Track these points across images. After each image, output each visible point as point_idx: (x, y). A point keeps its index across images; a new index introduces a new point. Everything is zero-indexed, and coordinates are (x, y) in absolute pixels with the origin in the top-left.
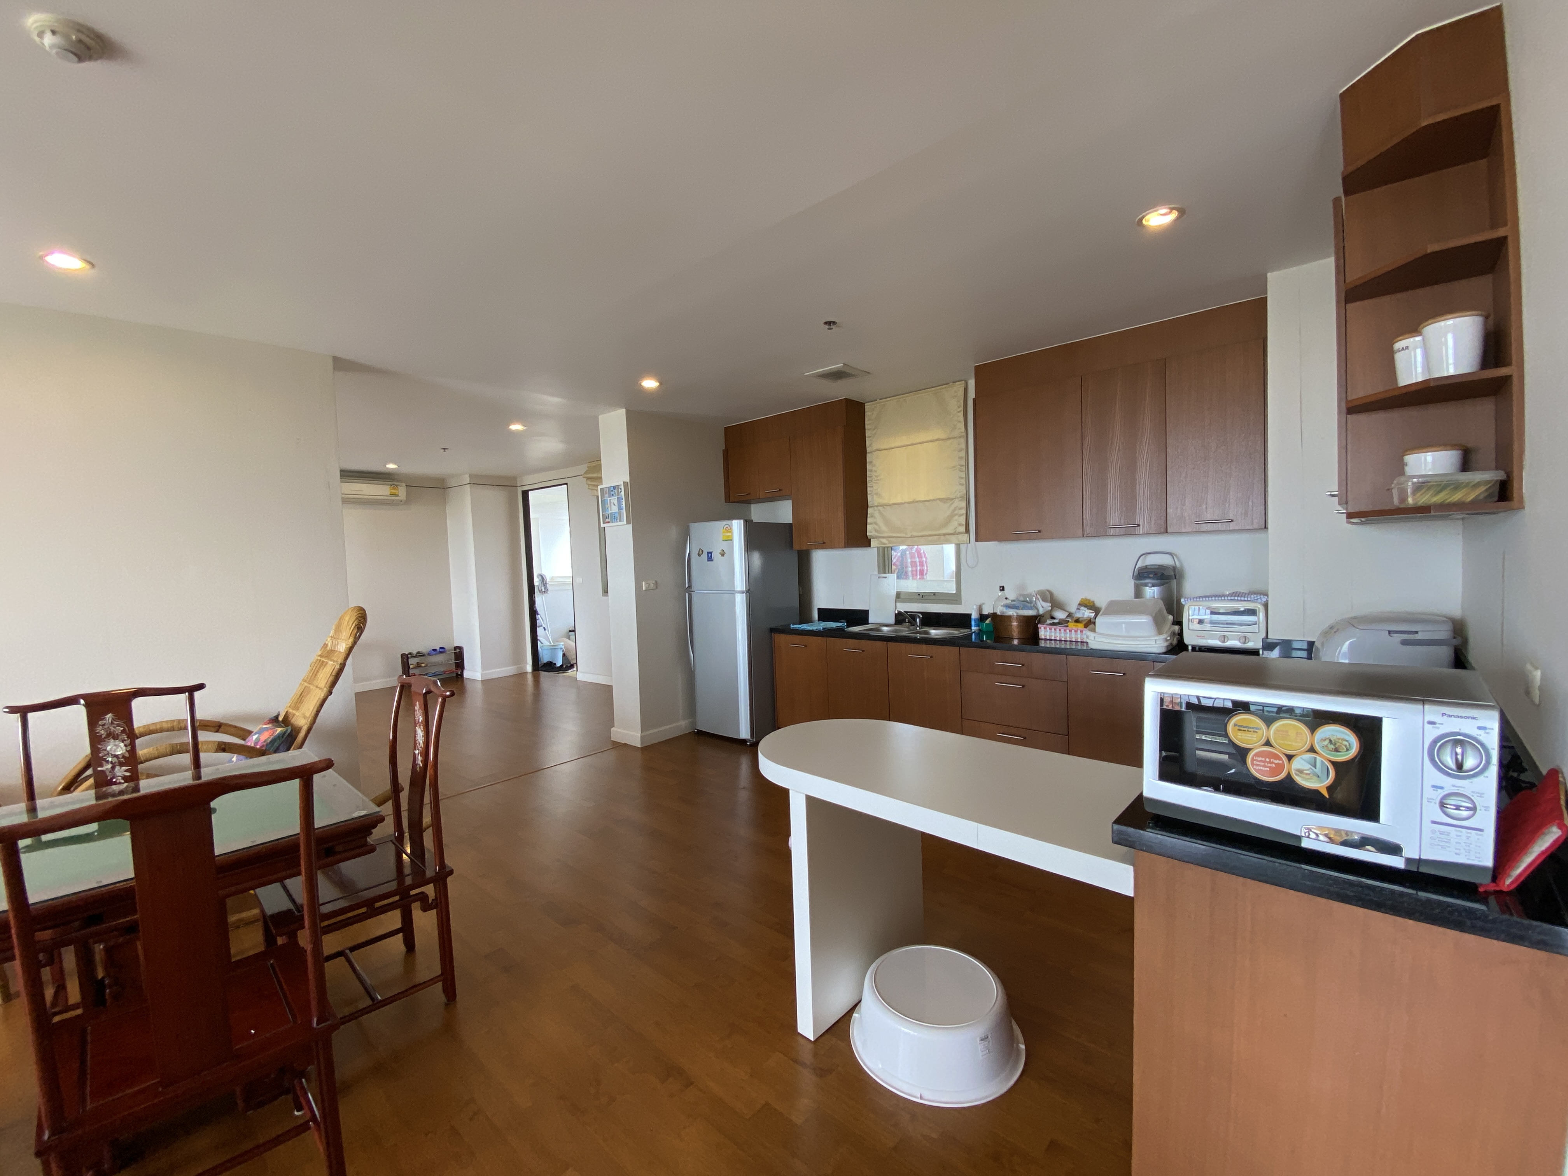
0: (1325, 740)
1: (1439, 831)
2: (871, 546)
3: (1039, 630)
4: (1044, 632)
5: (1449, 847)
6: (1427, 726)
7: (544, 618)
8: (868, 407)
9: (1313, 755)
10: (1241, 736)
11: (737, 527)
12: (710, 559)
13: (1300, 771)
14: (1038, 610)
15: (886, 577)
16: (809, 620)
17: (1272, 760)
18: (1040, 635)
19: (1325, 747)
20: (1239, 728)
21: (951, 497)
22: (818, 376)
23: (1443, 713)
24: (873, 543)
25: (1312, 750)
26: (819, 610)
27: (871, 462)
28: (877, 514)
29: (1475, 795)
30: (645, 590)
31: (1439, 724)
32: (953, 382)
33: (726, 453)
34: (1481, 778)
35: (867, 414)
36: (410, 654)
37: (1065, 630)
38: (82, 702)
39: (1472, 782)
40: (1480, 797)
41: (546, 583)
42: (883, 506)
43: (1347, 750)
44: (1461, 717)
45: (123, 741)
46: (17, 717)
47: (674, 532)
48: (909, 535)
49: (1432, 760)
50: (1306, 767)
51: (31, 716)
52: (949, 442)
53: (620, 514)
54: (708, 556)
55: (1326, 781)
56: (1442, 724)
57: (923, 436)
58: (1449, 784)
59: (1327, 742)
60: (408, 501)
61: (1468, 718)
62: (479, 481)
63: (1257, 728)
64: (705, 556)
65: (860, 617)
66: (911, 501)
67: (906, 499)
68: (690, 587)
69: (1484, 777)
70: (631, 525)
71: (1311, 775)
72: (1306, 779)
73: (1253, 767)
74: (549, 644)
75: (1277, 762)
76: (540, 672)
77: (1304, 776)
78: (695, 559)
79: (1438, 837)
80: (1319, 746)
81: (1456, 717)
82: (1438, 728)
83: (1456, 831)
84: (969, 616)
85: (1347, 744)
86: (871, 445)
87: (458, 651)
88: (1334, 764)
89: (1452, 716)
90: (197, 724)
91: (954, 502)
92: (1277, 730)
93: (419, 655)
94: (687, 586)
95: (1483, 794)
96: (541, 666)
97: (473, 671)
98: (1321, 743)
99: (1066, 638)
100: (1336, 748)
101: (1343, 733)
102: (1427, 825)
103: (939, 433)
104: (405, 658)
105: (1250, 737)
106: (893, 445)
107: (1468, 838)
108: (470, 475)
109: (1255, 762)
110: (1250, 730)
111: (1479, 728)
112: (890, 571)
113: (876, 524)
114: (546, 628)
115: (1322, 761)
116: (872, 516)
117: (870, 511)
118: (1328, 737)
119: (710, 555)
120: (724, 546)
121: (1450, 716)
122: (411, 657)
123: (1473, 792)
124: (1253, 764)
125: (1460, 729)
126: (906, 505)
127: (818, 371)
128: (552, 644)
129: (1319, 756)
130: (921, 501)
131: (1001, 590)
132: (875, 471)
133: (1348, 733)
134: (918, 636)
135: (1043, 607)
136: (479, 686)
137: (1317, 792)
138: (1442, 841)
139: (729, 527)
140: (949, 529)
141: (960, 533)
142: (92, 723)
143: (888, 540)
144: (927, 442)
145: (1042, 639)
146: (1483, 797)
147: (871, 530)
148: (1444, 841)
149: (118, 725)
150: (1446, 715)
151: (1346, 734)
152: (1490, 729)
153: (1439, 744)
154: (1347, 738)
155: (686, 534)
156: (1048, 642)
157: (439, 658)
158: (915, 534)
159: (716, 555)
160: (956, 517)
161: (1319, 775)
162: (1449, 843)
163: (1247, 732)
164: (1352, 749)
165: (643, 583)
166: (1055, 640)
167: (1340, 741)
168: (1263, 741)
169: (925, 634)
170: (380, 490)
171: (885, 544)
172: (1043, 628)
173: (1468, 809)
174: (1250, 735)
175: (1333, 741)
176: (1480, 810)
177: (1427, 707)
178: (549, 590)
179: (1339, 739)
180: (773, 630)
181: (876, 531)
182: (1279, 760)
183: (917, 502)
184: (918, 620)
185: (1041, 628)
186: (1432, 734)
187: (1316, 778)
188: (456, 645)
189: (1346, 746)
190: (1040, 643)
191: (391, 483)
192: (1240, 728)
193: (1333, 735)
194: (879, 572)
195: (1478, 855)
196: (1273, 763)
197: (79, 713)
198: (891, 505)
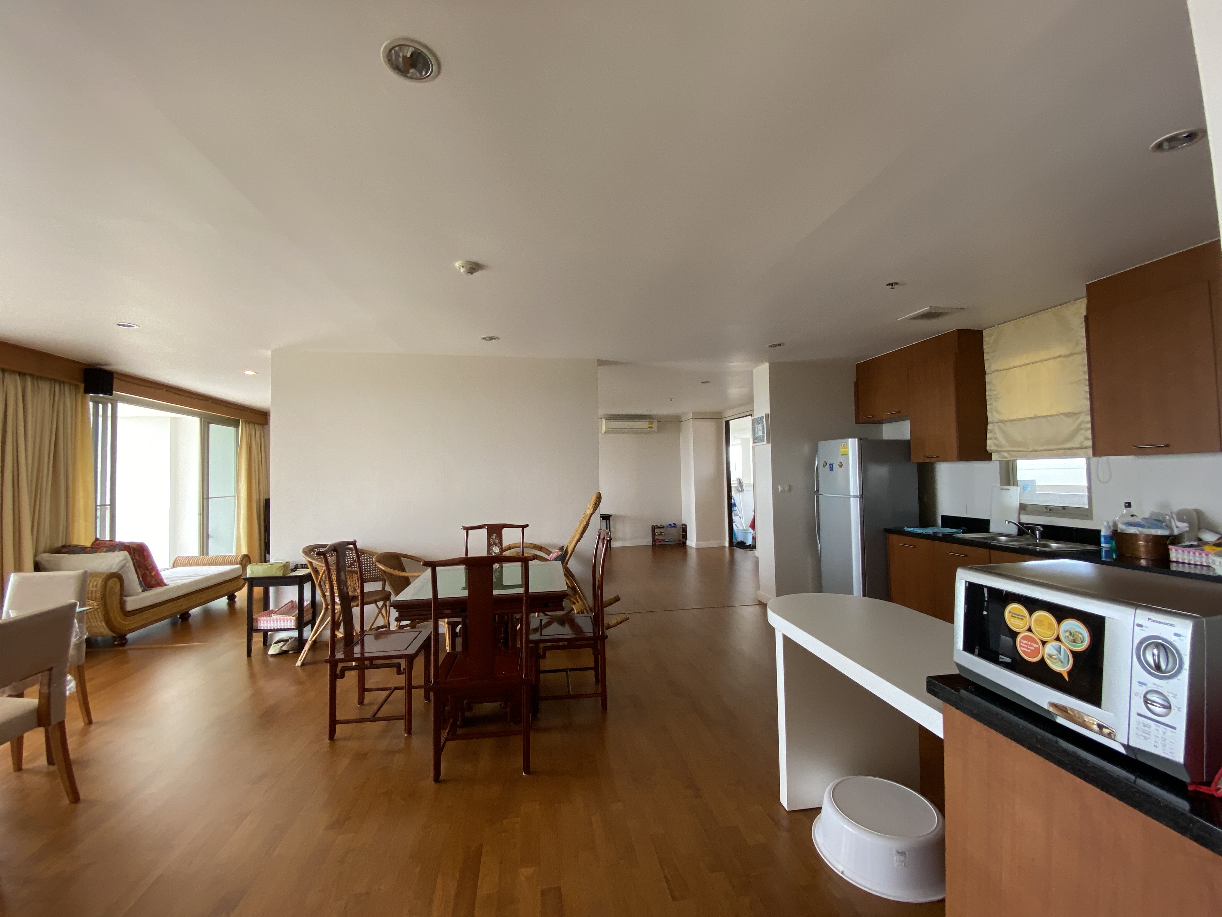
0: (1067, 632)
1: (1142, 723)
2: (992, 460)
3: (1170, 551)
4: (1176, 554)
5: (1149, 739)
6: (1136, 628)
7: (740, 509)
8: (985, 333)
9: (1058, 643)
10: (1013, 621)
11: (852, 444)
12: (832, 469)
13: (1050, 656)
14: (1172, 530)
15: (1009, 490)
16: (933, 524)
17: (1032, 644)
18: (1171, 557)
19: (1067, 638)
20: (1012, 615)
21: (1076, 411)
22: (912, 319)
23: (1149, 618)
24: (994, 457)
25: (1058, 639)
26: (943, 517)
27: (990, 382)
28: (996, 430)
29: (1170, 695)
30: (780, 492)
31: (1145, 627)
32: (1075, 301)
33: (856, 384)
34: (1174, 681)
35: (986, 339)
36: (656, 526)
37: (1200, 554)
38: (486, 527)
39: (1168, 683)
40: (1174, 697)
41: (742, 485)
42: (1004, 422)
43: (1082, 642)
44: (1162, 623)
45: (498, 547)
46: (465, 531)
47: (806, 448)
48: (1030, 449)
49: (1139, 658)
50: (1054, 652)
51: (470, 531)
52: (1072, 358)
53: (763, 436)
54: (830, 467)
55: (1067, 667)
56: (1147, 627)
57: (1043, 355)
58: (1152, 682)
59: (1068, 634)
60: (659, 430)
61: (1167, 624)
62: (699, 416)
63: (1024, 617)
64: (828, 466)
65: (982, 525)
66: (1032, 416)
67: (1029, 415)
68: (818, 490)
69: (1178, 679)
70: (770, 444)
71: (1058, 660)
72: (1053, 663)
73: (1020, 648)
74: (742, 528)
75: (1035, 646)
76: (734, 548)
77: (1052, 660)
78: (821, 468)
79: (1142, 729)
80: (1063, 636)
81: (1158, 623)
82: (1143, 630)
83: (1157, 725)
84: (1099, 531)
85: (1082, 637)
86: (989, 366)
87: (683, 527)
88: (1073, 652)
89: (1155, 621)
90: (525, 545)
91: (1079, 417)
92: (1036, 620)
93: (662, 527)
94: (815, 490)
95: (1176, 695)
96: (737, 545)
97: (692, 542)
98: (1064, 634)
99: (1202, 562)
100: (1074, 639)
101: (1079, 627)
102: (1134, 718)
103: (1061, 350)
104: (654, 528)
105: (1018, 623)
106: (1012, 365)
107: (1164, 733)
108: (693, 413)
109: (1021, 644)
110: (1019, 617)
111: (1176, 634)
112: (1015, 484)
113: (996, 439)
114: (741, 517)
115: (1065, 649)
116: (991, 432)
117: (989, 427)
118: (1069, 629)
119: (831, 466)
120: (841, 459)
121: (1154, 621)
122: (657, 528)
123: (1169, 692)
124: (1020, 646)
125: (1160, 634)
126: (1028, 421)
127: (911, 314)
128: (745, 528)
129: (1063, 645)
130: (1043, 417)
131: (1126, 507)
132: (995, 390)
133: (1084, 629)
134: (1038, 549)
135: (1179, 527)
136: (694, 552)
137: (1060, 675)
138: (1144, 732)
139: (846, 445)
140: (1075, 443)
141: (1086, 447)
142: (489, 535)
143: (1010, 455)
144: (1047, 360)
145: (1174, 562)
146: (1176, 698)
147: (990, 445)
148: (1146, 733)
149: (497, 539)
150: (1151, 619)
151: (1081, 628)
152: (1183, 636)
153: (1144, 645)
154: (1082, 632)
155: (815, 450)
156: (1180, 565)
157: (673, 530)
158: (1036, 448)
159: (836, 467)
160: (1083, 431)
161: (1063, 661)
162: (1150, 735)
163: (1017, 619)
164: (1085, 641)
165: (779, 486)
166: (1189, 564)
167: (1077, 634)
168: (1027, 627)
169: (1044, 547)
170: (643, 425)
171: (1006, 457)
172: (1173, 550)
173: (1164, 707)
174: (1018, 621)
175: (1072, 633)
176: (1174, 709)
177: (1138, 611)
178: (744, 490)
179: (1076, 632)
180: (887, 531)
181: (996, 445)
182: (1037, 645)
183: (1039, 417)
184: (1037, 532)
185: (1171, 550)
186: (1140, 634)
187: (1060, 663)
188: (683, 523)
189: (1081, 638)
190: (1171, 566)
191: (649, 421)
192: (1014, 615)
193: (1073, 628)
194: (1002, 484)
195: (1172, 751)
196: (1032, 646)
197: (484, 531)
198: (1011, 421)
